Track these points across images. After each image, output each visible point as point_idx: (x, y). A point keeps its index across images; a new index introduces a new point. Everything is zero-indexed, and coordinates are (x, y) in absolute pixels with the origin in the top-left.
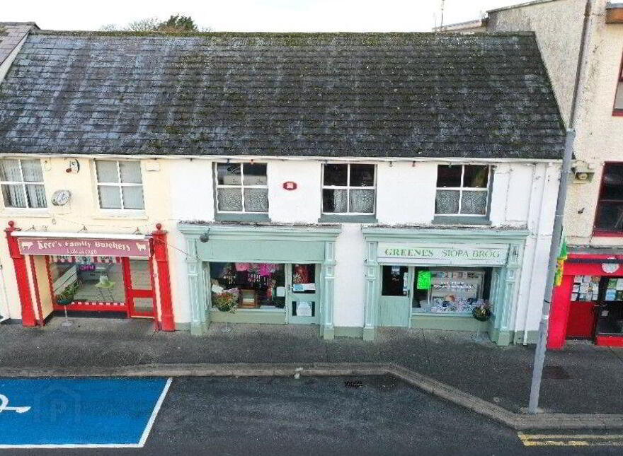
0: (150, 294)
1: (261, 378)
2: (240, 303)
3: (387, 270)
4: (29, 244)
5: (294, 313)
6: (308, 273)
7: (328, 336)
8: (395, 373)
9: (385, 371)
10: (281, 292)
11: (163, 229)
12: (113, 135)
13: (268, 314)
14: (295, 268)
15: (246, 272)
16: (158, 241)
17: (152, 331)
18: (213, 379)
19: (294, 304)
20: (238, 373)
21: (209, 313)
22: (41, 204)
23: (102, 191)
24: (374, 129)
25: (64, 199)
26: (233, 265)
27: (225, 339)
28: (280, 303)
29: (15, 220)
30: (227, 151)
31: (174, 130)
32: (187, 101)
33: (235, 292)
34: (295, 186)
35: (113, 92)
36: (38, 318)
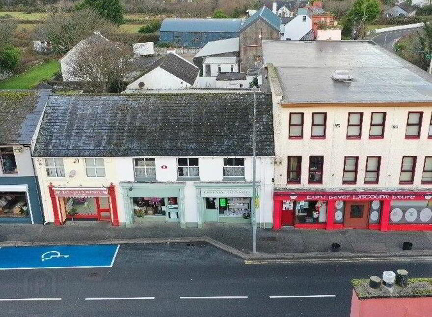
0: (109, 210)
1: (154, 244)
2: (146, 213)
3: (207, 199)
4: (59, 192)
5: (170, 217)
6: (175, 201)
7: (184, 227)
8: (207, 240)
9: (202, 240)
10: (164, 208)
11: (113, 184)
12: (92, 147)
13: (158, 218)
14: (169, 199)
15: (149, 200)
16: (111, 189)
17: (110, 226)
18: (136, 245)
19: (169, 213)
20: (145, 242)
21: (133, 218)
22: (63, 175)
23: (87, 169)
24: (198, 143)
25: (73, 174)
26: (143, 198)
27: (140, 229)
28: (164, 213)
29: (52, 182)
30: (138, 154)
31: (116, 145)
32: (121, 131)
33: (144, 209)
34: (166, 167)
35: (90, 127)
36: (61, 221)
